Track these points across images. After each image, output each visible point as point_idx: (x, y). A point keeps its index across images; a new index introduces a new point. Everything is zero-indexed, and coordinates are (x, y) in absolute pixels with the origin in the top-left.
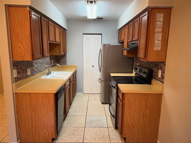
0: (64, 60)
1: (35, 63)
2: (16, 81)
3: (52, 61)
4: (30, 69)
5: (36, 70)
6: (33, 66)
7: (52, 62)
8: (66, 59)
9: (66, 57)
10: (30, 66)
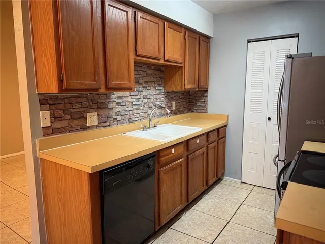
0: (203, 102)
1: (114, 104)
2: (45, 135)
3: (174, 103)
4: (96, 114)
5: (119, 118)
6: (107, 108)
7: (172, 106)
8: (206, 101)
9: (207, 96)
10: (98, 108)
